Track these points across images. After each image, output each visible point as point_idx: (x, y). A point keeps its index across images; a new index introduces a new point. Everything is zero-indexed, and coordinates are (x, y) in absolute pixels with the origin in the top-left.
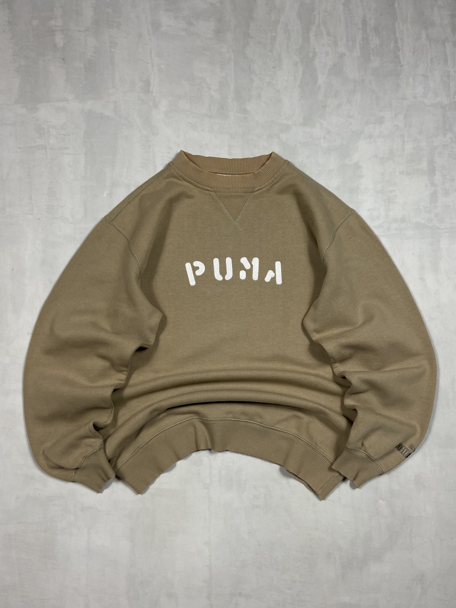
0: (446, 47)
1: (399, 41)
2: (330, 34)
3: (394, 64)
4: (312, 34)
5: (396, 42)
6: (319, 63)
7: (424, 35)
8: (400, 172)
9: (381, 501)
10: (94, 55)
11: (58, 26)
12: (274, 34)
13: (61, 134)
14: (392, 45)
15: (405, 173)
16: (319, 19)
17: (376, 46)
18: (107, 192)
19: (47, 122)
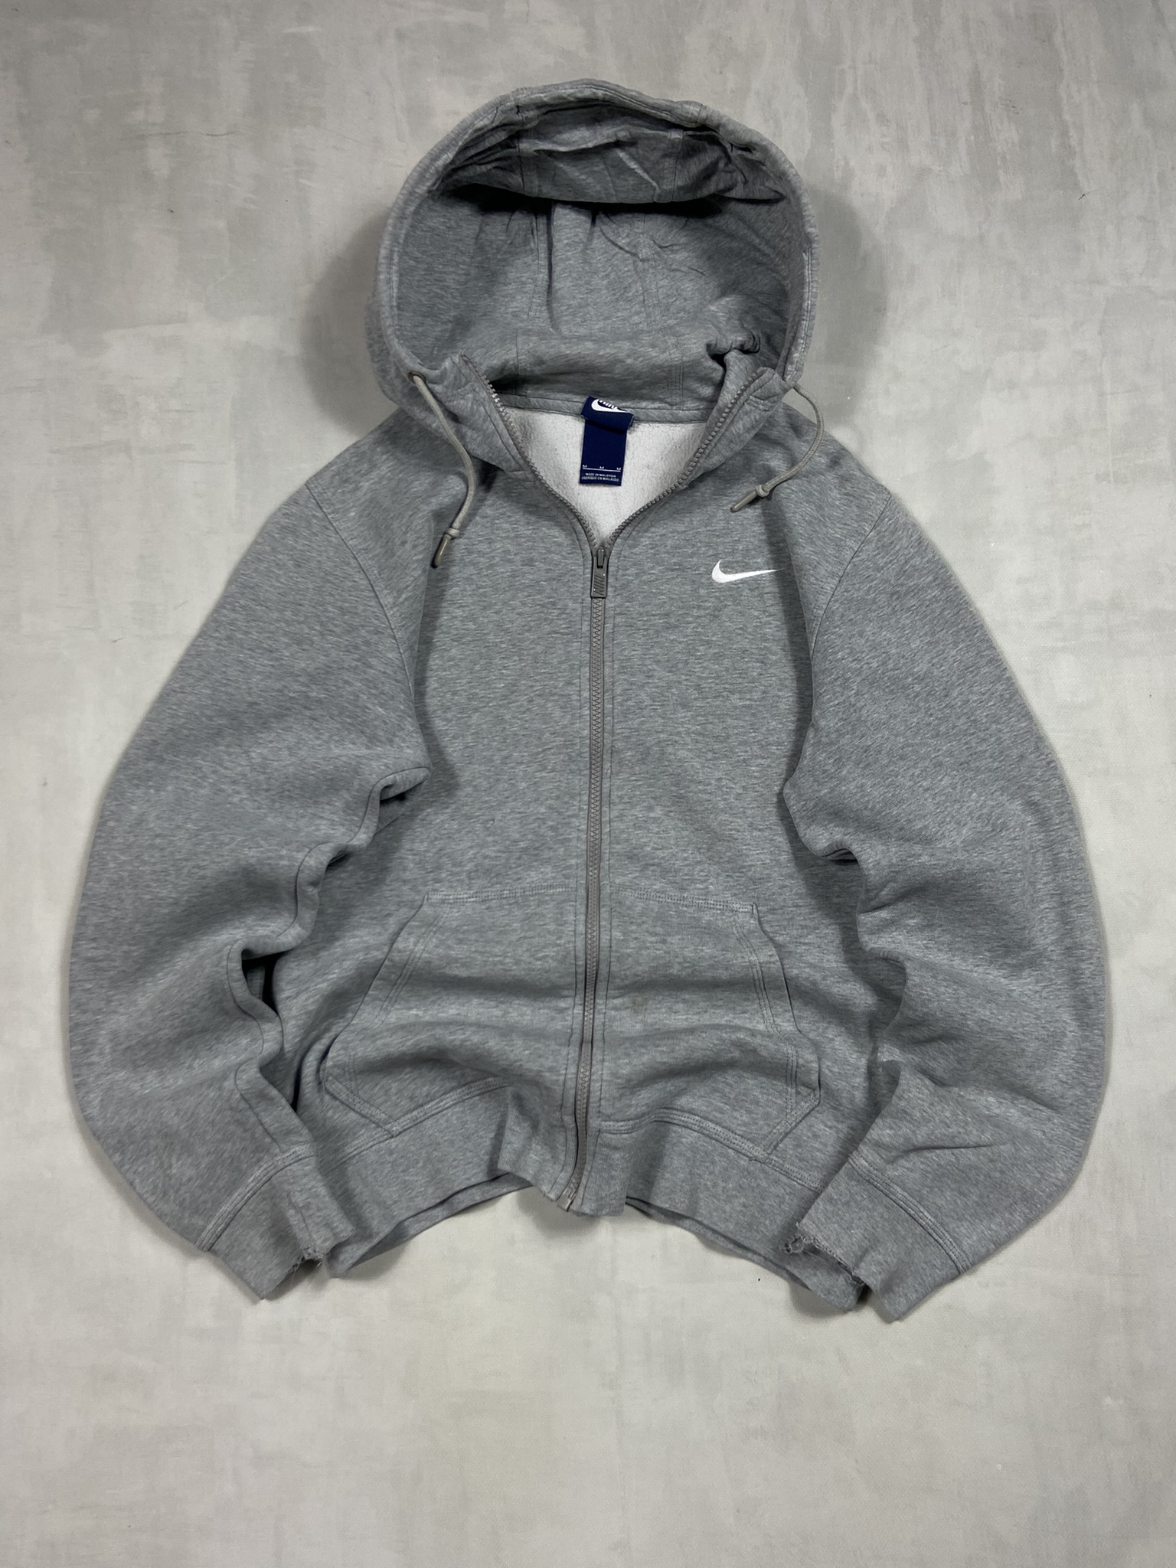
1: (1072, 132)
2: (887, 120)
3: (1061, 192)
5: (1064, 134)
7: (1135, 111)
8: (1098, 477)
9: (1108, 1401)
14: (1054, 143)
15: (1111, 478)
16: (856, 80)
17: (1010, 145)
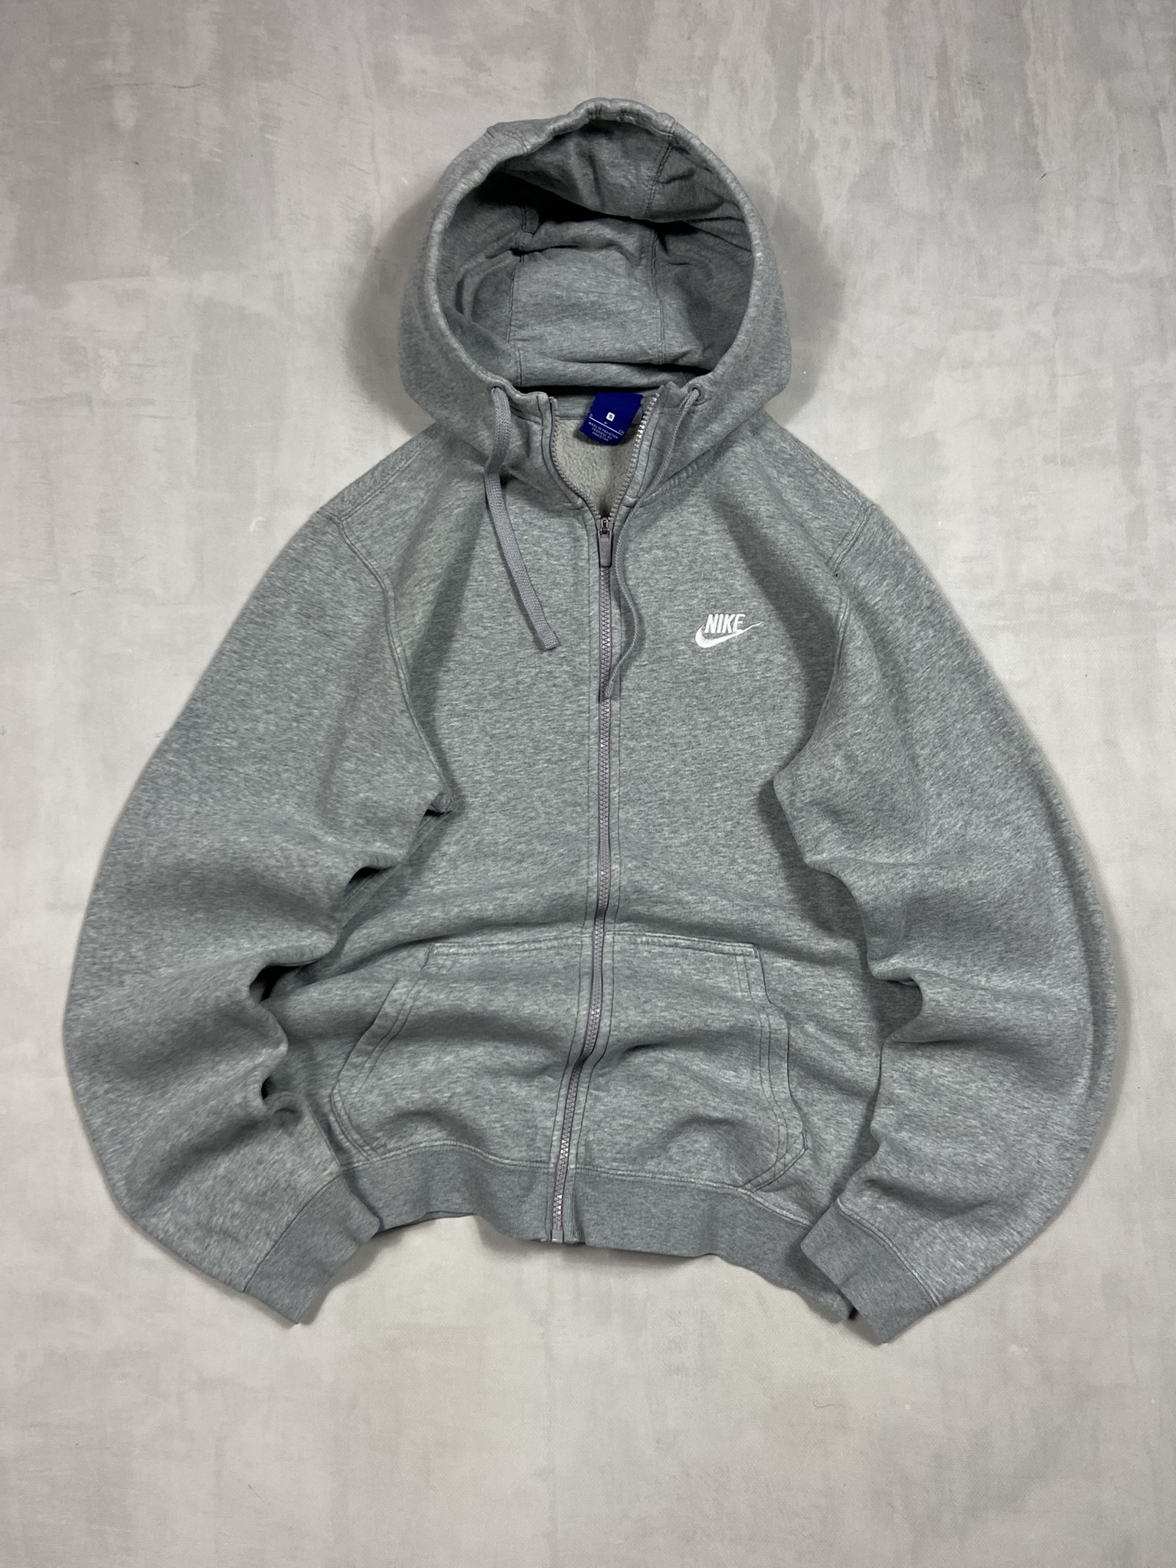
0: (1161, 124)
4: (804, 93)
6: (825, 167)
10: (220, 151)
11: (120, 75)
12: (702, 93)
13: (130, 365)
18: (260, 518)
19: (94, 331)
